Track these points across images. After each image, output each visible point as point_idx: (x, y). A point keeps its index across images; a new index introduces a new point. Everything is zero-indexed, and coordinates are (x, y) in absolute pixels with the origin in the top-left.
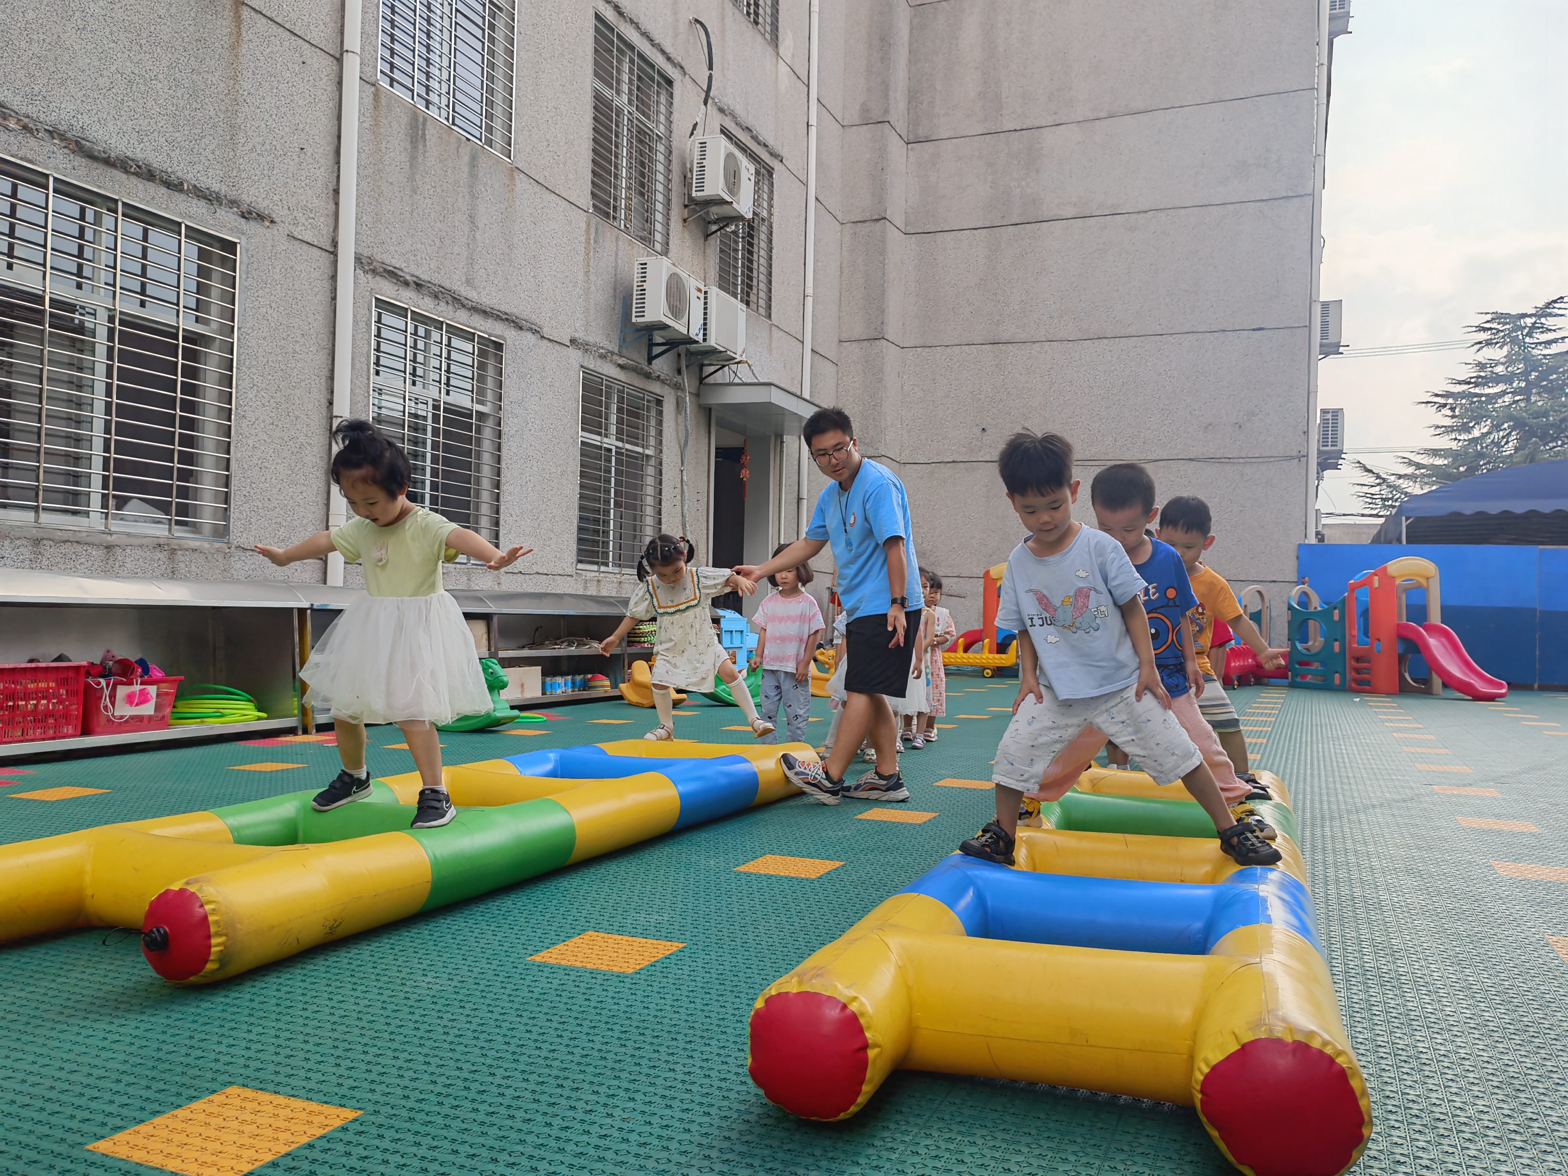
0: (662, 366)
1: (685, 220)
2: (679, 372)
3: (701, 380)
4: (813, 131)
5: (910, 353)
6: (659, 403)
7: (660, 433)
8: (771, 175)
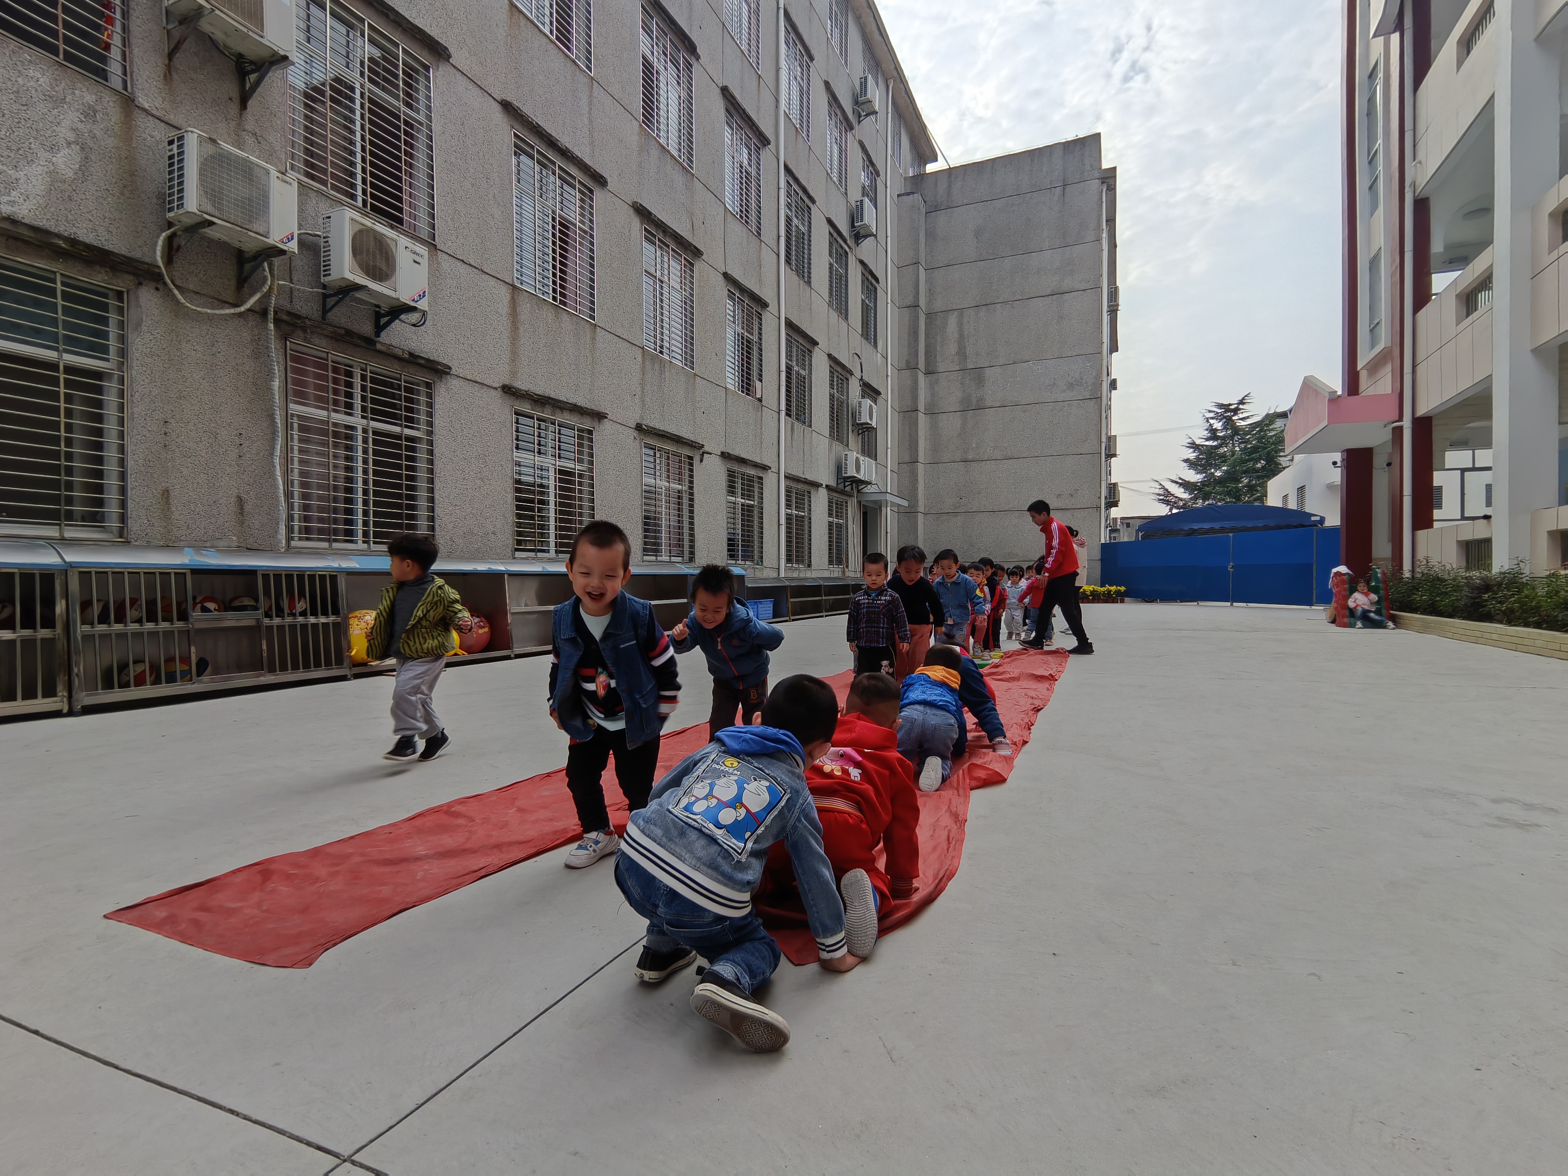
0: (848, 489)
1: (853, 431)
2: (852, 490)
3: (858, 491)
4: (889, 378)
5: (928, 465)
6: (846, 503)
7: (847, 514)
8: (876, 401)
